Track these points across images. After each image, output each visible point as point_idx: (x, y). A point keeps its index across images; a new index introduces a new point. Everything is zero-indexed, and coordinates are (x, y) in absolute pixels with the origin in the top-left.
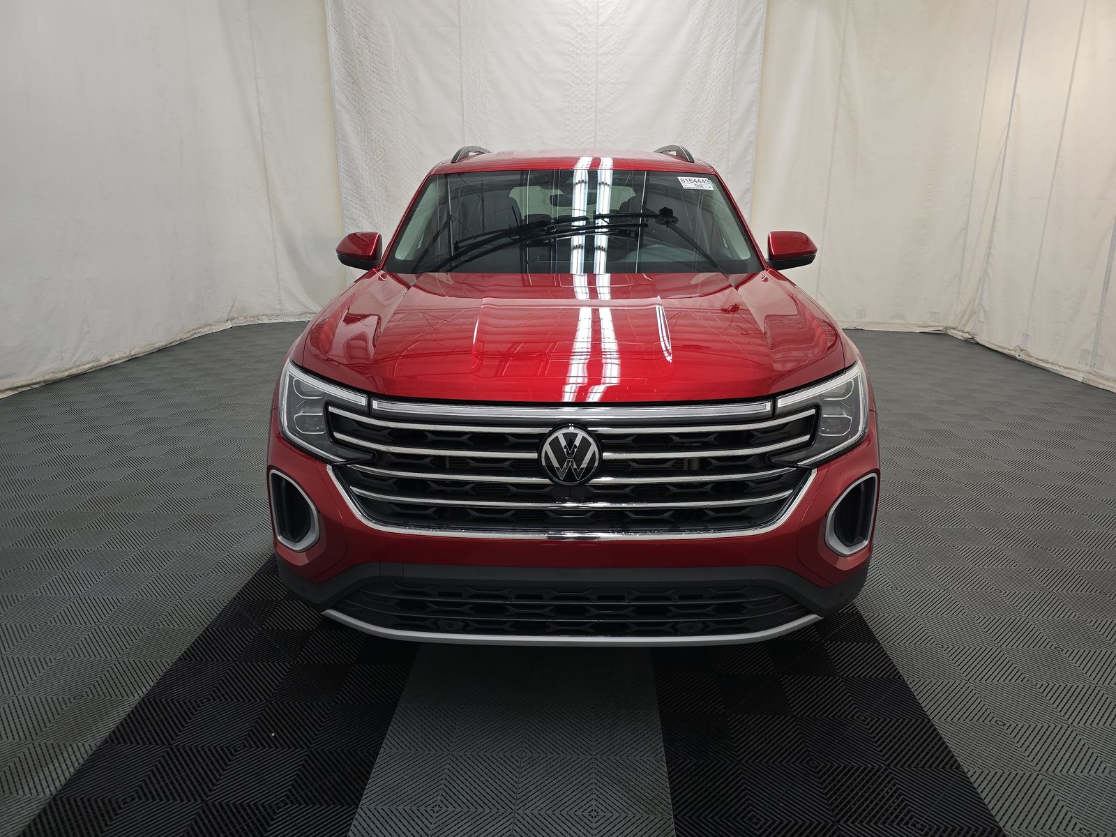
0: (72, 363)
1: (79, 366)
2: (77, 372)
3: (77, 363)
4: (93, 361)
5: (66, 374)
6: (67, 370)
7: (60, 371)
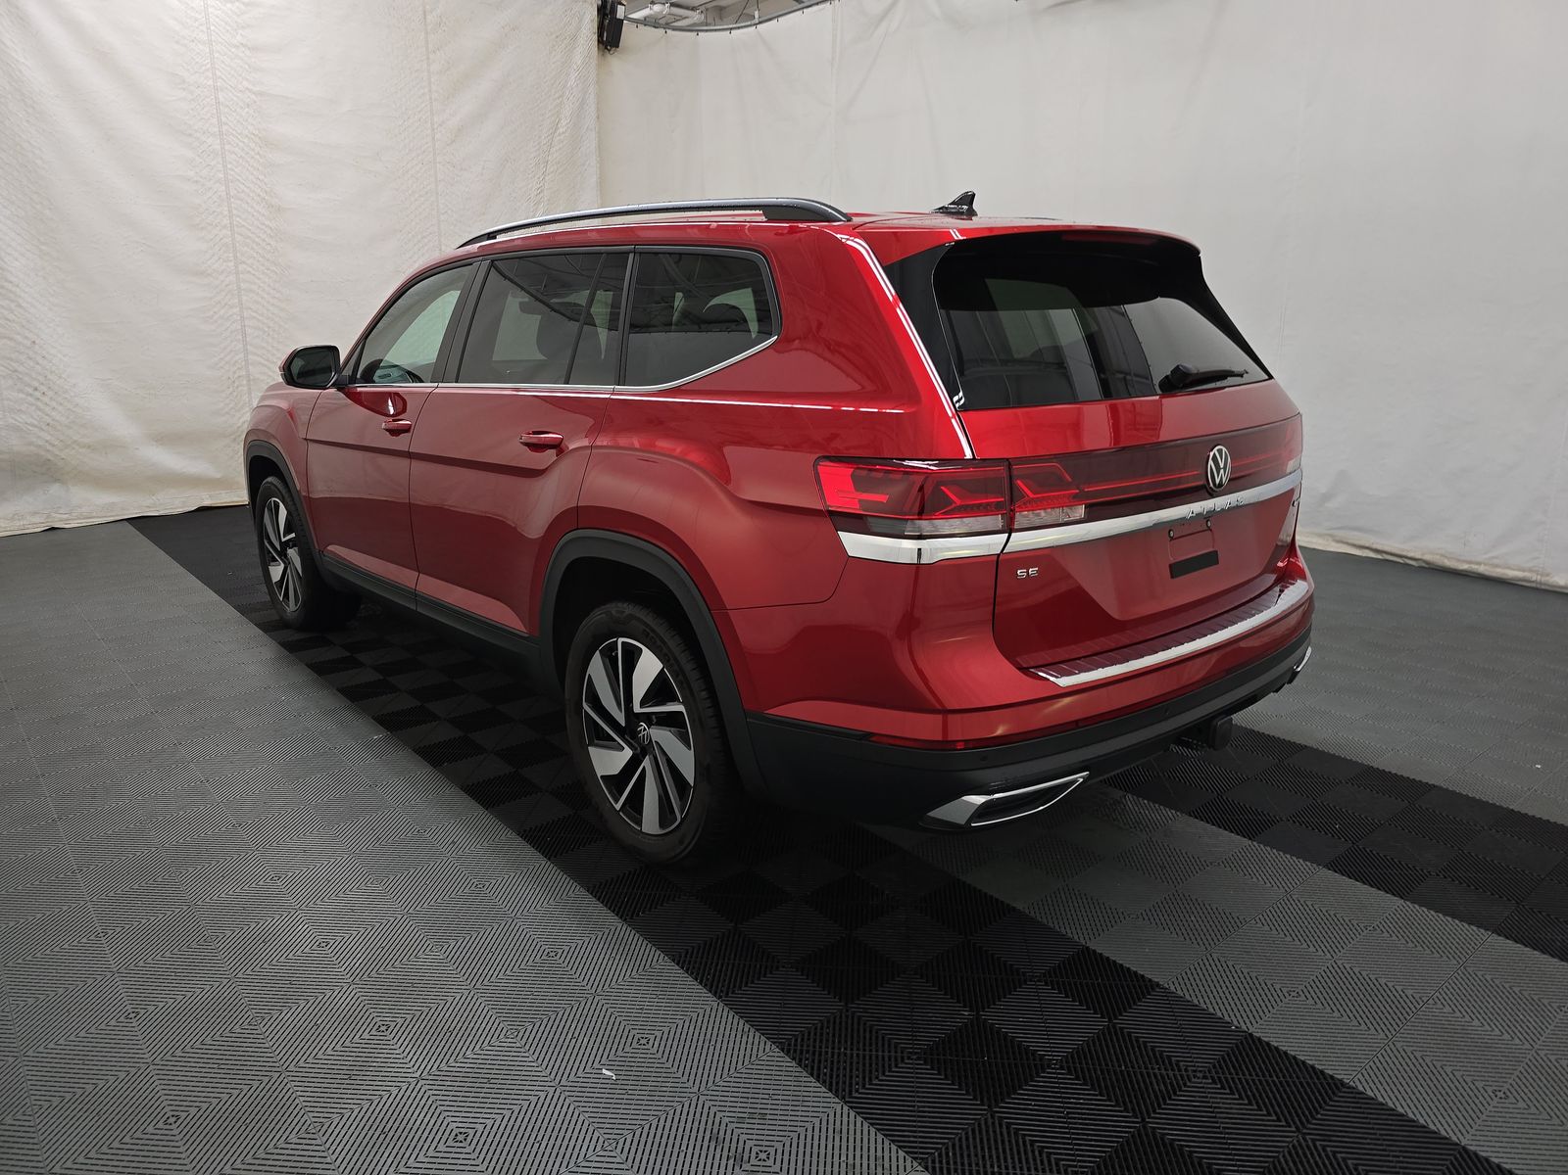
0: (1487, 556)
1: (1497, 566)
2: (1487, 573)
3: (1496, 561)
4: (1530, 570)
5: (1465, 567)
6: (1470, 562)
7: (1459, 560)
